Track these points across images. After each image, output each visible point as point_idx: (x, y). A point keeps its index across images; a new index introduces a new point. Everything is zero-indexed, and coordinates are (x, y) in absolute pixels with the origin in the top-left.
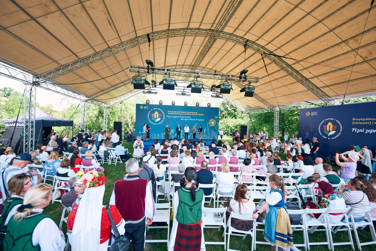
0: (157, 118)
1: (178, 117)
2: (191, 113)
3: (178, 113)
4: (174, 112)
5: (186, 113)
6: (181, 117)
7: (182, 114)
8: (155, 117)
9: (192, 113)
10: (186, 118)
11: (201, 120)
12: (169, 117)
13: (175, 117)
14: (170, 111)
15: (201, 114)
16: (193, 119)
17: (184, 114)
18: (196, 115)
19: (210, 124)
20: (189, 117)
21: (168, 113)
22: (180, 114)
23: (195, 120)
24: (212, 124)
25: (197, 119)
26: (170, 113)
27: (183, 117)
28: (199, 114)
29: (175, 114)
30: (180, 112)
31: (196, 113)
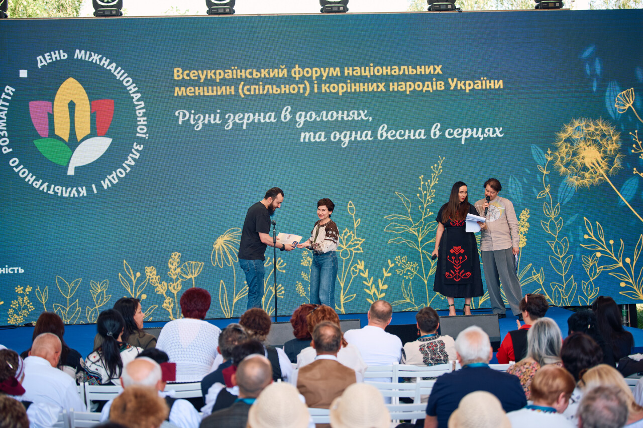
0: (80, 135)
1: (271, 118)
2: (387, 79)
3: (267, 81)
4: (230, 74)
5: (342, 79)
6: (293, 113)
7: (305, 89)
8: (62, 130)
9: (396, 71)
10: (342, 126)
11: (475, 130)
12: (194, 121)
13: (239, 120)
14: (195, 71)
15: (476, 82)
16: (407, 131)
17: (323, 91)
18: (435, 88)
19: (567, 165)
20: (366, 116)
21: (179, 91)
22: (286, 89)
23: (423, 138)
24: (589, 170)
25: (437, 125)
26: (199, 89)
27: (316, 118)
28: (456, 84)
29: (243, 96)
30: (282, 73)
31: (429, 70)
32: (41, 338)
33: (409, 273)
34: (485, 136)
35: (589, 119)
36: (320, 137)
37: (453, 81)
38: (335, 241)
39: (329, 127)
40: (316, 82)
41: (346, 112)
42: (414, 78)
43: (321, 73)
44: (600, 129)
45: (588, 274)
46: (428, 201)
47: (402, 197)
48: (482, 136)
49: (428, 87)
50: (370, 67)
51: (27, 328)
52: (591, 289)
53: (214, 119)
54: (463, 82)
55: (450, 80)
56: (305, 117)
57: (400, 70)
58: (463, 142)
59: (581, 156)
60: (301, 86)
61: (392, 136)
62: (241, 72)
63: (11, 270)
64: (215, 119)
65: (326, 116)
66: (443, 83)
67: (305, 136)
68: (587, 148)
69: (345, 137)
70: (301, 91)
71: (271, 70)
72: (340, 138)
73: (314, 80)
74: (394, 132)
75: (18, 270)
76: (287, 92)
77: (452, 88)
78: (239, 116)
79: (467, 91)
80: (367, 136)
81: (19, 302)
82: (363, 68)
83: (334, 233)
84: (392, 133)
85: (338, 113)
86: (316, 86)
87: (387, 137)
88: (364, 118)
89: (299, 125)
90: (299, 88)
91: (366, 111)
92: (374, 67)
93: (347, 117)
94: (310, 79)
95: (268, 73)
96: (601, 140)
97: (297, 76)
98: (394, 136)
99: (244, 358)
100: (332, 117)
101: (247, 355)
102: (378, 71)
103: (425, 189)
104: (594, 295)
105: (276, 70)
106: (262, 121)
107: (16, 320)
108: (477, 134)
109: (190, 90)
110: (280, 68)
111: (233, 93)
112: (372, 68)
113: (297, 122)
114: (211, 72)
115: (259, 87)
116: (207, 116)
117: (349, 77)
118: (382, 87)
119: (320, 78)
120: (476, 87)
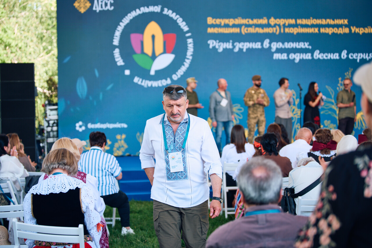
0: (157, 53)
1: (258, 45)
2: (319, 26)
3: (257, 26)
4: (237, 22)
5: (296, 26)
6: (270, 43)
8: (148, 50)
10: (295, 51)
11: (364, 54)
12: (218, 46)
13: (242, 46)
14: (219, 20)
15: (365, 29)
16: (329, 54)
17: (286, 32)
18: (344, 31)
21: (210, 30)
22: (267, 30)
23: (338, 58)
25: (345, 51)
26: (221, 29)
27: (282, 46)
28: (355, 29)
29: (244, 34)
31: (341, 22)
36: (284, 56)
39: (289, 51)
40: (282, 27)
41: (297, 43)
42: (333, 26)
43: (285, 22)
48: (368, 58)
49: (340, 31)
53: (229, 46)
54: (359, 29)
55: (352, 27)
56: (276, 45)
57: (326, 22)
58: (358, 61)
60: (275, 29)
62: (243, 20)
66: (348, 29)
67: (276, 56)
69: (297, 56)
70: (275, 31)
71: (259, 20)
72: (294, 57)
74: (323, 55)
76: (267, 32)
77: (353, 32)
78: (242, 44)
79: (361, 34)
80: (308, 56)
82: (307, 20)
84: (321, 55)
85: (293, 44)
86: (282, 29)
87: (319, 57)
88: (307, 47)
89: (273, 50)
90: (273, 30)
91: (308, 43)
92: (313, 19)
93: (298, 46)
94: (279, 26)
95: (257, 21)
97: (272, 24)
98: (322, 57)
100: (290, 46)
102: (315, 22)
105: (261, 20)
106: (254, 47)
108: (365, 57)
109: (216, 29)
110: (264, 18)
111: (239, 32)
112: (311, 20)
113: (272, 48)
114: (227, 20)
115: (252, 29)
116: (225, 43)
117: (299, 25)
118: (316, 30)
119: (284, 25)
120: (365, 32)
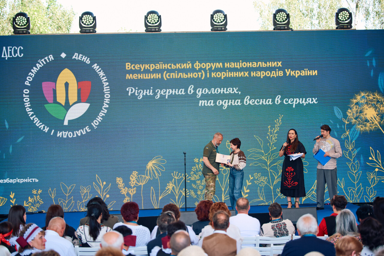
0: (71, 102)
1: (182, 92)
2: (250, 70)
3: (179, 71)
4: (158, 67)
5: (223, 69)
6: (195, 89)
7: (202, 75)
8: (61, 98)
9: (255, 65)
11: (301, 99)
12: (137, 94)
13: (164, 93)
14: (138, 65)
15: (301, 71)
16: (261, 100)
17: (213, 76)
18: (277, 75)
19: (356, 118)
20: (237, 91)
21: (129, 76)
22: (190, 75)
23: (271, 104)
24: (369, 121)
25: (279, 97)
26: (140, 75)
27: (208, 92)
28: (290, 72)
29: (166, 79)
30: (189, 66)
31: (274, 64)
32: (54, 219)
33: (262, 183)
34: (307, 103)
35: (370, 92)
36: (211, 103)
37: (288, 71)
38: (245, 162)
39: (216, 97)
40: (208, 71)
41: (225, 89)
42: (265, 69)
43: (211, 66)
44: (376, 98)
45: (370, 183)
46: (273, 141)
47: (258, 139)
48: (305, 103)
49: (274, 74)
50: (239, 62)
51: (40, 214)
52: (372, 192)
54: (294, 71)
55: (286, 70)
56: (202, 91)
57: (257, 65)
58: (294, 107)
59: (365, 113)
60: (200, 74)
61: (253, 103)
62: (165, 65)
63: (31, 180)
64: (149, 93)
65: (213, 91)
66: (282, 72)
67: (202, 103)
68: (368, 109)
69: (225, 102)
70: (200, 76)
71: (182, 64)
72: (222, 104)
73: (208, 70)
74: (254, 100)
75: (35, 180)
76: (192, 77)
77: (287, 75)
78: (164, 91)
79: (297, 77)
80: (238, 103)
81: (34, 199)
82: (236, 63)
83: (244, 157)
84: (252, 101)
85: (221, 89)
86: (208, 74)
87: (249, 103)
88: (236, 92)
89: (198, 96)
90: (198, 75)
91: (237, 88)
92: (242, 63)
93: (226, 92)
94: (205, 70)
95: (181, 66)
96: (377, 104)
97: (197, 68)
98: (254, 102)
99: (175, 232)
100: (217, 91)
101: (177, 230)
102: (244, 65)
103: (271, 133)
104: (373, 195)
105: (185, 65)
106: (177, 94)
107: (33, 210)
108: (302, 102)
109: (135, 75)
110: (187, 63)
111: (160, 78)
112: (241, 63)
113: (197, 94)
114: (147, 65)
115: (175, 74)
116: (145, 90)
117: (227, 68)
118: (246, 74)
119: (210, 69)
120: (301, 75)
